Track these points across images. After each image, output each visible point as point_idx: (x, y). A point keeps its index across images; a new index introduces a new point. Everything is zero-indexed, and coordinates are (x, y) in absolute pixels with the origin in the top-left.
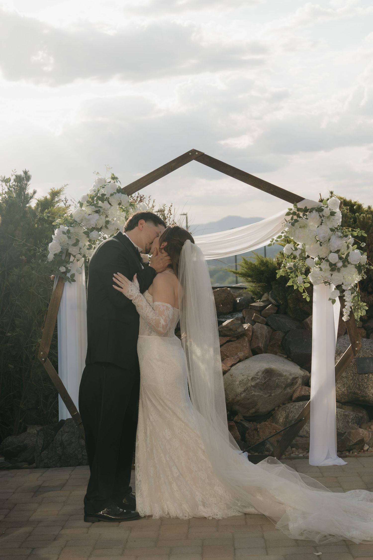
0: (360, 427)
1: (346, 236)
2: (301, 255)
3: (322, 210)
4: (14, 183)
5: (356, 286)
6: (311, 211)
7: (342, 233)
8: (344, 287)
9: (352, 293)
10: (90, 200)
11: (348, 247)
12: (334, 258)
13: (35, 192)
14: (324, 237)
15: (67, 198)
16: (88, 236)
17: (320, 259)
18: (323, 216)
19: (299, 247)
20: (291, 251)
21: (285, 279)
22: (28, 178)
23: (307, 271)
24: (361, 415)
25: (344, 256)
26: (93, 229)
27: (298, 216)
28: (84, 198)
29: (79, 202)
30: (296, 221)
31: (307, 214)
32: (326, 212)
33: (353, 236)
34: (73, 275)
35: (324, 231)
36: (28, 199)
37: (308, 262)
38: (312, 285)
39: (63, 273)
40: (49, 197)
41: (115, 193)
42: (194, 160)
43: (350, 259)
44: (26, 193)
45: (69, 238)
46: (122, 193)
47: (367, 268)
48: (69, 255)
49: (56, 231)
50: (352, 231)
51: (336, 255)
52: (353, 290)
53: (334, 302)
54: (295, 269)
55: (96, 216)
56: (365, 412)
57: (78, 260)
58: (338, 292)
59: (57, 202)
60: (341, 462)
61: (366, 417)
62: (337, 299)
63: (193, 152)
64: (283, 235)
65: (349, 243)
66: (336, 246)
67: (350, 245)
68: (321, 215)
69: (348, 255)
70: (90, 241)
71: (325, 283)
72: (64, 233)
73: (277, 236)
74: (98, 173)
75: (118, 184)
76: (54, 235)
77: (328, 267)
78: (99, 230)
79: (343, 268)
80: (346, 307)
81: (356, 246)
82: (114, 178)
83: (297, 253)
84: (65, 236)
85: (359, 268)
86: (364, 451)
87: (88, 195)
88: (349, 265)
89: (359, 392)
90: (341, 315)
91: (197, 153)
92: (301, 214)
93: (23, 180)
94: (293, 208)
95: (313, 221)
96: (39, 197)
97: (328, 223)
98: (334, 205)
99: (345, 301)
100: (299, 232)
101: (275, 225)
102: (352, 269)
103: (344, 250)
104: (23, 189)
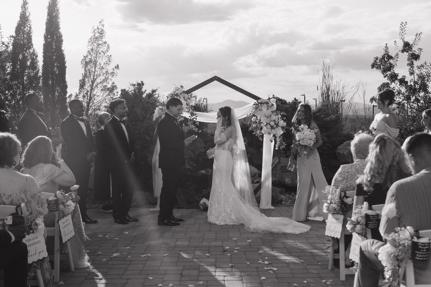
0: (281, 195)
1: (278, 115)
2: (259, 122)
3: (268, 103)
4: (137, 86)
5: (281, 135)
6: (264, 103)
7: (276, 113)
8: (276, 136)
9: (279, 138)
10: (172, 96)
11: (278, 119)
12: (272, 123)
13: (146, 91)
14: (269, 115)
15: (159, 93)
17: (267, 124)
18: (269, 106)
19: (258, 118)
20: (255, 120)
21: (252, 131)
22: (143, 84)
23: (261, 129)
24: (282, 190)
25: (277, 123)
27: (258, 105)
28: (169, 95)
29: (167, 96)
30: (258, 108)
31: (262, 105)
32: (270, 104)
33: (281, 115)
35: (269, 112)
36: (142, 93)
37: (262, 125)
38: (263, 135)
40: (151, 92)
41: (182, 93)
42: (215, 81)
43: (279, 124)
44: (142, 91)
45: (162, 111)
46: (185, 93)
47: (286, 128)
49: (157, 108)
50: (280, 112)
51: (273, 122)
52: (280, 137)
53: (272, 141)
54: (256, 128)
56: (284, 189)
58: (274, 138)
59: (155, 95)
60: (273, 208)
61: (284, 191)
62: (273, 141)
63: (215, 77)
64: (252, 113)
65: (279, 118)
66: (273, 119)
67: (279, 119)
69: (278, 122)
71: (269, 134)
72: (160, 109)
73: (249, 113)
75: (183, 89)
76: (156, 110)
77: (270, 127)
79: (276, 128)
80: (277, 144)
81: (282, 119)
82: (182, 87)
83: (258, 121)
84: (161, 110)
85: (283, 128)
86: (283, 204)
87: (171, 93)
88: (278, 127)
89: (282, 180)
90: (275, 147)
91: (217, 78)
92: (260, 105)
93: (140, 85)
94: (256, 102)
95: (264, 108)
96: (147, 92)
97: (271, 109)
98: (273, 101)
99: (276, 141)
100: (258, 112)
101: (249, 109)
102: (280, 128)
103: (277, 120)
104: (140, 89)
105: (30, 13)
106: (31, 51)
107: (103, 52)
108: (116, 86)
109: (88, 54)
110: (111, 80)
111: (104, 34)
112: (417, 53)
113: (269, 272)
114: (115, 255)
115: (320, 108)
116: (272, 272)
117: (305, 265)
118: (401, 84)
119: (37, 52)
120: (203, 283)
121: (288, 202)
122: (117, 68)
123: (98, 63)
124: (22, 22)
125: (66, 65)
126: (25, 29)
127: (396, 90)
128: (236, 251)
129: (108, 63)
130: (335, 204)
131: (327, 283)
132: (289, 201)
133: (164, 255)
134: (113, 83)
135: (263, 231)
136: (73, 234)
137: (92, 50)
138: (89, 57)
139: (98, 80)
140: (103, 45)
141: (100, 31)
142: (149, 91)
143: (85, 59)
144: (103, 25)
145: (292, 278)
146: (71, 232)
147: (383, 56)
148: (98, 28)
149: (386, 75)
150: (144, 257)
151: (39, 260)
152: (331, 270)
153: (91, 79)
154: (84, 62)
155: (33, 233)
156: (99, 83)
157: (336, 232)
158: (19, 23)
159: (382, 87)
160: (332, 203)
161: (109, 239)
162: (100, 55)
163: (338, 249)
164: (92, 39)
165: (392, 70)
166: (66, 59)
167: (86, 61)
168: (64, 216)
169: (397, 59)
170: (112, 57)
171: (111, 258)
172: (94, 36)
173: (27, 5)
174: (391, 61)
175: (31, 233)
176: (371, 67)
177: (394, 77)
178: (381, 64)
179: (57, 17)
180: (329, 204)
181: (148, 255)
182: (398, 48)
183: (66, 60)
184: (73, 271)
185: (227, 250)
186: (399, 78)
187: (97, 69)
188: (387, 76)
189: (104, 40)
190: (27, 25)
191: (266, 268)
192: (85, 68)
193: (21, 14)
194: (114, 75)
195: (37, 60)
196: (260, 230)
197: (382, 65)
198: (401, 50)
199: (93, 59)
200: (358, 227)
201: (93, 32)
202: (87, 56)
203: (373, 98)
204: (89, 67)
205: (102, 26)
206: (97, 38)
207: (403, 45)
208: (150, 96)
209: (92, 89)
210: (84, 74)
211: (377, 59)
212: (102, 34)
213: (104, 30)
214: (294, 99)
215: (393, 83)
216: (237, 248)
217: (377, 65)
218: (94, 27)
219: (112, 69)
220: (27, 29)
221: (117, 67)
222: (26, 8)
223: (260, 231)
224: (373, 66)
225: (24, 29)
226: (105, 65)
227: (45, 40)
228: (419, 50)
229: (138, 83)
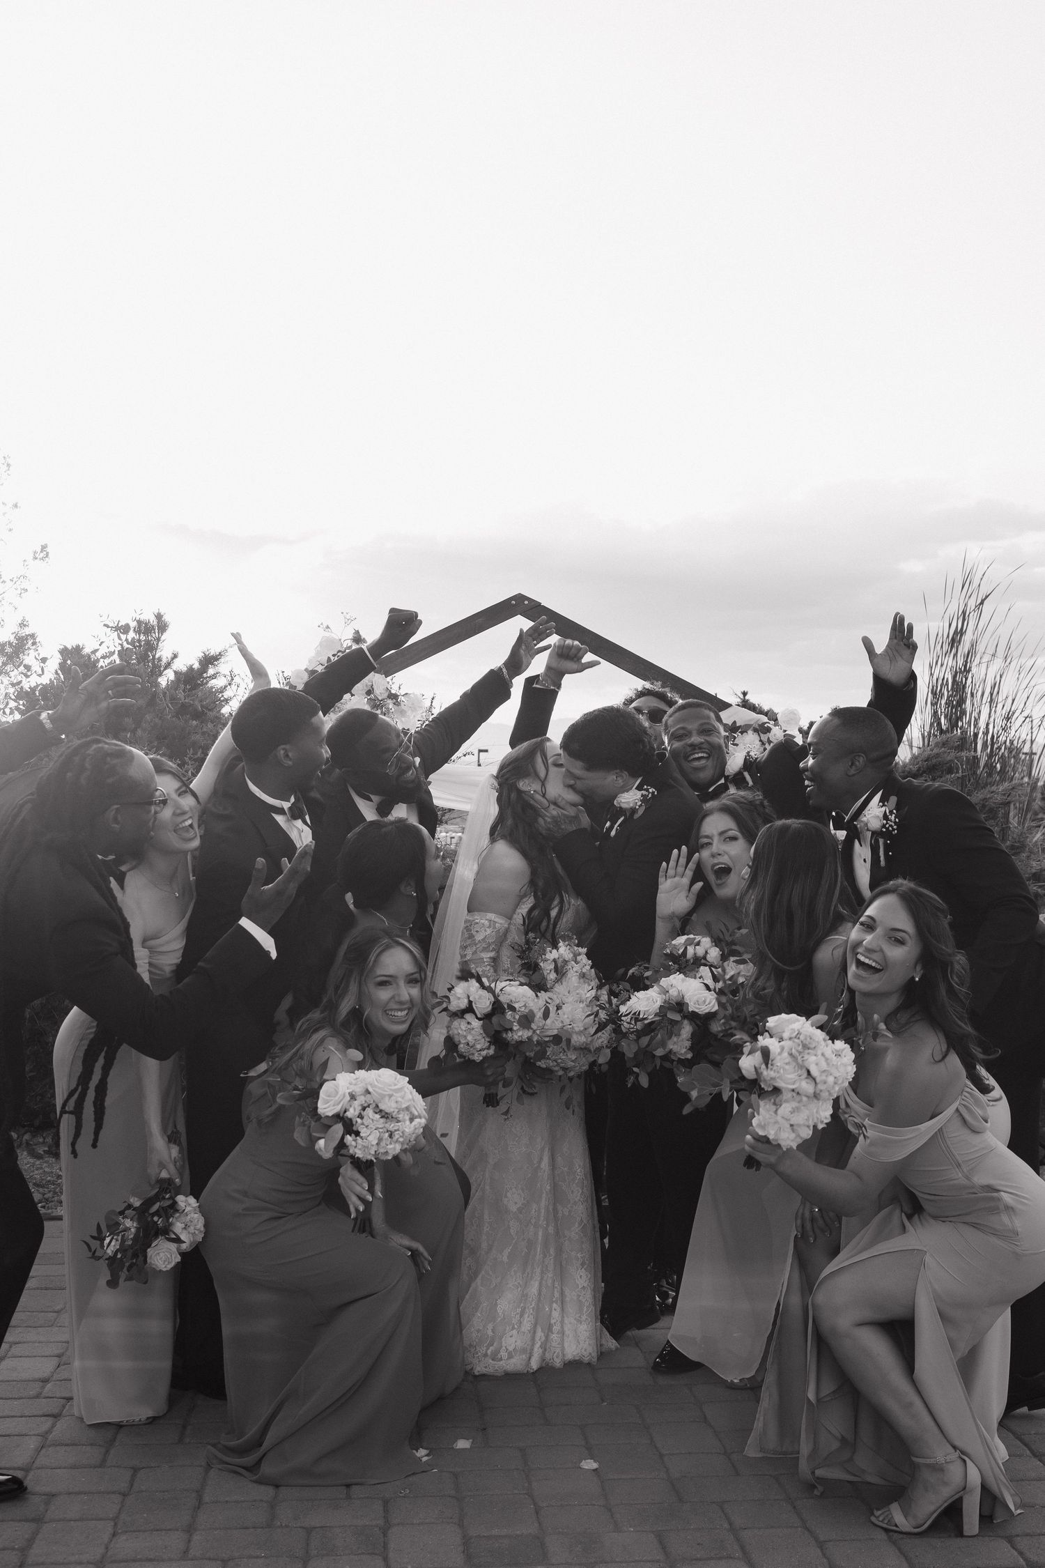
3: (769, 730)
4: (134, 634)
6: (744, 729)
13: (175, 656)
15: (236, 672)
22: (163, 627)
31: (736, 735)
36: (157, 670)
40: (196, 666)
42: (519, 616)
44: (157, 656)
59: (214, 677)
63: (520, 598)
68: (765, 739)
74: (328, 627)
91: (526, 602)
93: (152, 630)
96: (180, 665)
98: (789, 723)
104: (151, 647)
108: (33, 636)
110: (16, 609)
115: (935, 752)
122: (43, 558)
134: (23, 625)
142: (188, 660)
194: (27, 592)
208: (192, 679)
219: (21, 564)
229: (139, 622)
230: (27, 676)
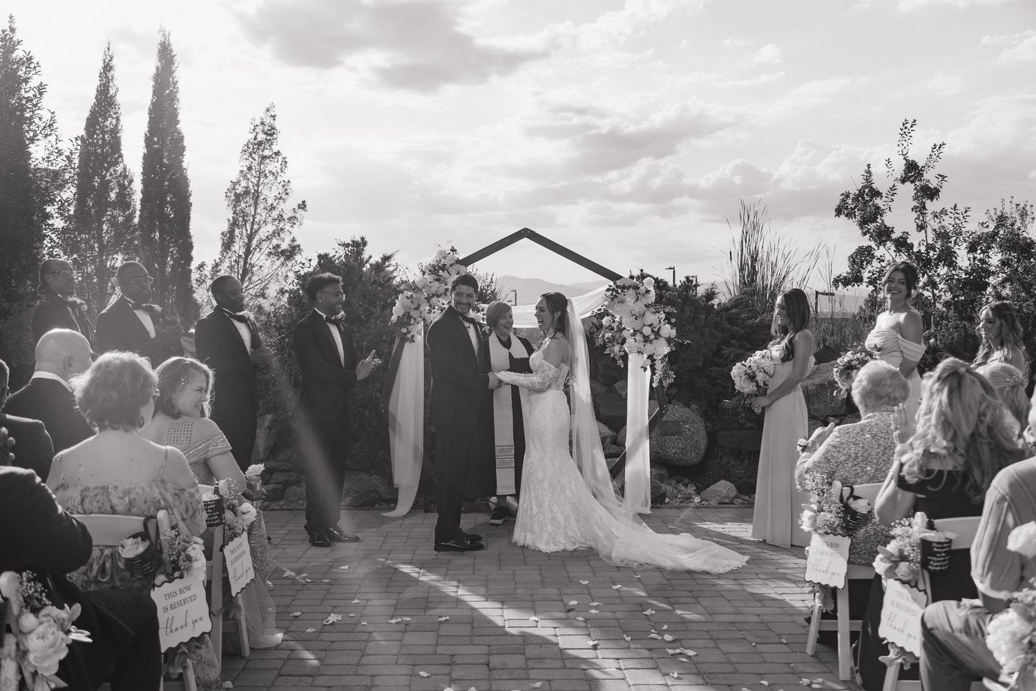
0: (664, 483)
1: (659, 312)
2: (618, 327)
3: (639, 288)
4: (351, 248)
5: (665, 356)
6: (629, 288)
7: (655, 309)
8: (655, 357)
9: (661, 363)
10: (432, 269)
11: (660, 322)
12: (647, 331)
13: (370, 257)
14: (639, 312)
16: (429, 302)
17: (635, 331)
18: (639, 293)
19: (616, 320)
20: (609, 323)
21: (604, 347)
22: (364, 243)
23: (624, 341)
25: (656, 330)
26: (434, 295)
27: (617, 292)
29: (422, 271)
30: (615, 296)
31: (625, 291)
32: (642, 289)
33: (664, 313)
34: (413, 336)
35: (639, 307)
36: (362, 264)
37: (625, 333)
38: (627, 354)
39: (405, 334)
41: (454, 264)
42: (526, 239)
43: (661, 332)
44: (362, 258)
45: (412, 302)
46: (461, 264)
47: (676, 341)
48: (410, 317)
49: (400, 296)
50: (664, 307)
51: (649, 329)
52: (662, 360)
53: (645, 369)
54: (612, 340)
55: (437, 284)
56: (666, 470)
57: (418, 323)
58: (649, 361)
59: (388, 266)
61: (666, 474)
62: (648, 367)
63: (526, 230)
64: (602, 308)
65: (661, 319)
66: (649, 321)
67: (662, 321)
68: (637, 291)
69: (659, 329)
70: (430, 306)
71: (639, 352)
72: (407, 298)
73: (597, 309)
75: (457, 256)
76: (398, 299)
77: (642, 339)
78: (439, 296)
79: (655, 340)
80: (656, 375)
81: (667, 321)
82: (453, 250)
83: (615, 325)
84: (409, 301)
85: (669, 340)
86: (666, 504)
87: (430, 264)
88: (660, 338)
89: (662, 452)
90: (652, 381)
91: (529, 232)
92: (620, 291)
93: (358, 246)
94: (613, 285)
95: (629, 297)
96: (372, 261)
97: (643, 300)
98: (648, 284)
99: (655, 369)
100: (618, 307)
101: (595, 300)
102: (662, 341)
103: (656, 324)
104: (360, 253)
105: (117, 89)
106: (119, 168)
107: (273, 174)
108: (299, 246)
109: (241, 178)
110: (291, 233)
111: (275, 136)
112: (934, 183)
113: (680, 659)
114: (333, 618)
115: (739, 297)
116: (685, 660)
117: (754, 644)
118: (898, 250)
119: (132, 171)
120: (542, 685)
121: (678, 500)
122: (303, 208)
123: (262, 197)
124: (100, 108)
125: (192, 200)
126: (107, 123)
127: (886, 262)
128: (593, 611)
129: (284, 196)
130: (831, 512)
131: (814, 686)
132: (679, 496)
133: (440, 619)
134: (293, 240)
135: (641, 565)
136: (251, 575)
137: (250, 168)
138: (244, 183)
139: (262, 233)
140: (273, 158)
141: (266, 128)
142: (376, 258)
143: (234, 189)
144: (274, 117)
145: (732, 673)
146: (247, 571)
147: (860, 191)
148: (262, 123)
149: (866, 230)
150: (397, 623)
151: (193, 639)
152: (812, 656)
153: (247, 230)
154: (232, 195)
155: (181, 577)
156: (264, 240)
157: (833, 574)
158: (94, 109)
159: (857, 255)
160: (823, 511)
161: (309, 581)
162: (266, 181)
163: (835, 610)
164: (250, 146)
165: (879, 220)
166: (192, 187)
167: (237, 191)
168: (236, 535)
169: (892, 197)
170: (291, 185)
171: (325, 625)
172: (255, 138)
173: (112, 72)
174: (878, 201)
175: (177, 578)
176: (834, 213)
177: (883, 235)
178: (855, 207)
179: (172, 98)
180: (815, 512)
181: (404, 618)
182: (893, 173)
183: (190, 189)
184: (246, 656)
185: (574, 609)
186: (894, 236)
187: (259, 210)
188: (868, 231)
189: (275, 148)
190: (112, 113)
191: (671, 651)
192: (235, 206)
193: (97, 91)
194: (295, 224)
195: (131, 189)
196: (635, 562)
197: (858, 210)
198: (899, 177)
199: (251, 187)
200: (903, 567)
201: (252, 131)
202: (238, 182)
203: (838, 277)
204: (243, 205)
205: (272, 118)
206: (260, 143)
207: (904, 168)
208: (379, 268)
209: (248, 252)
210: (231, 219)
211: (847, 196)
212: (271, 135)
213: (277, 128)
214: (685, 280)
215: (881, 247)
216: (595, 604)
217: (847, 209)
218: (254, 119)
219: (293, 211)
220: (111, 123)
221: (303, 206)
222: (110, 78)
223: (636, 564)
224: (839, 212)
225: (104, 122)
226: (277, 201)
227: (147, 147)
228: (940, 178)
229: (353, 242)
230: (303, 268)
